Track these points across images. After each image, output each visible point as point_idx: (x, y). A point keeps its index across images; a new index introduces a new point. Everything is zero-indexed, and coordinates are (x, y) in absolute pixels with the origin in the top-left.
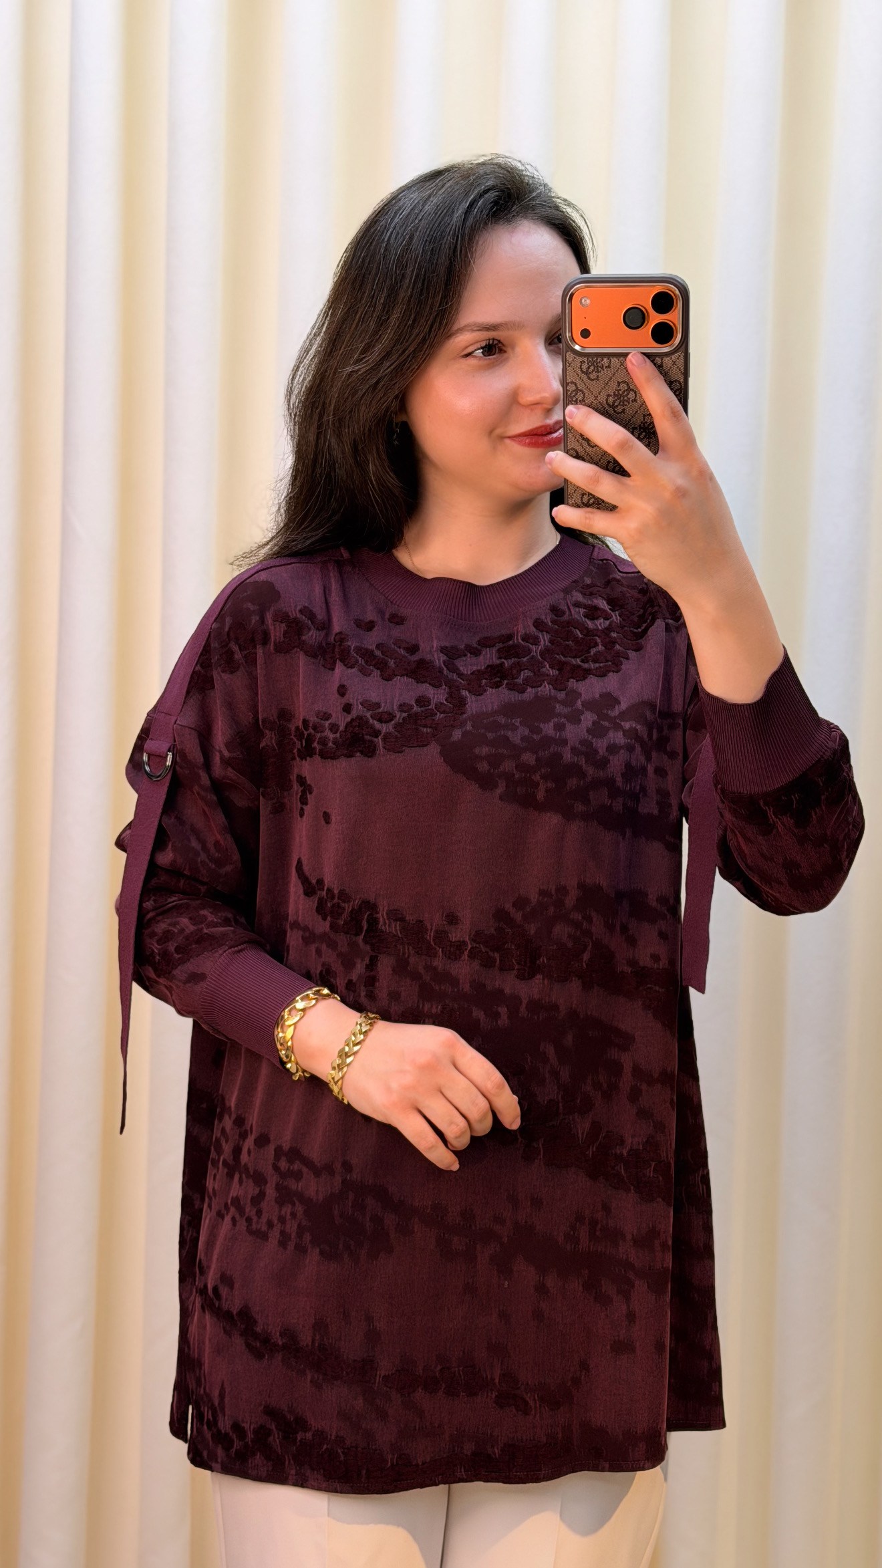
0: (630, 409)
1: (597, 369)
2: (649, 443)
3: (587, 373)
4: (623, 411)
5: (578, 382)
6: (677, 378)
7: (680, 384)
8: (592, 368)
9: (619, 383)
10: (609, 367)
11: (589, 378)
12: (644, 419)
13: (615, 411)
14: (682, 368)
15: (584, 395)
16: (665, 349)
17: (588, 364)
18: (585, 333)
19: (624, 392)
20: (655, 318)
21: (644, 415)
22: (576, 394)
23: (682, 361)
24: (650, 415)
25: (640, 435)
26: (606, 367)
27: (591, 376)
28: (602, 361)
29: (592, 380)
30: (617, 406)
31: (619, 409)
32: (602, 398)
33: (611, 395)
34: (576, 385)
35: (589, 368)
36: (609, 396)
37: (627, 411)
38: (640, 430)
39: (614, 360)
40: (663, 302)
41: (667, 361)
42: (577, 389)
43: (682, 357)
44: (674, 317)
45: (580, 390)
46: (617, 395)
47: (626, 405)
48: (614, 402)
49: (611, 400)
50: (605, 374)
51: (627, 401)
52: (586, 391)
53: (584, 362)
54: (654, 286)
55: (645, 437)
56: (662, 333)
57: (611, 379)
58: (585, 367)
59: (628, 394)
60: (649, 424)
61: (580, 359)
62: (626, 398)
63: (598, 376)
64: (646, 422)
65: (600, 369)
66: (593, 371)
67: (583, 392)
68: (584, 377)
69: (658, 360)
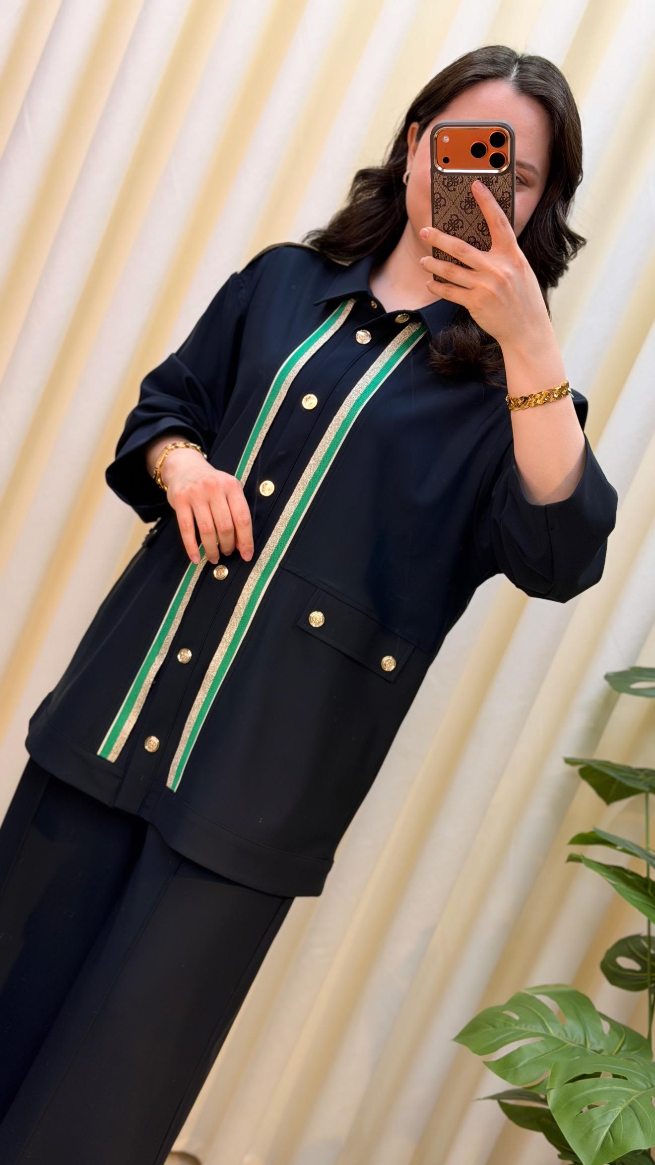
1: (454, 184)
3: (447, 186)
4: (472, 212)
5: (441, 192)
6: (507, 190)
7: (509, 194)
8: (451, 183)
11: (449, 190)
16: (499, 171)
18: (446, 160)
20: (492, 151)
22: (440, 201)
23: (509, 180)
27: (450, 188)
28: (457, 178)
31: (469, 211)
33: (463, 202)
34: (440, 194)
35: (448, 183)
37: (474, 212)
39: (465, 177)
40: (498, 139)
41: (500, 180)
43: (510, 177)
44: (506, 150)
45: (443, 198)
46: (468, 201)
47: (473, 208)
48: (465, 206)
49: (463, 205)
50: (459, 187)
53: (446, 179)
54: (492, 130)
56: (497, 161)
57: (462, 191)
58: (446, 182)
61: (442, 177)
63: (454, 190)
65: (456, 184)
66: (451, 185)
67: (445, 200)
68: (445, 189)
69: (494, 178)
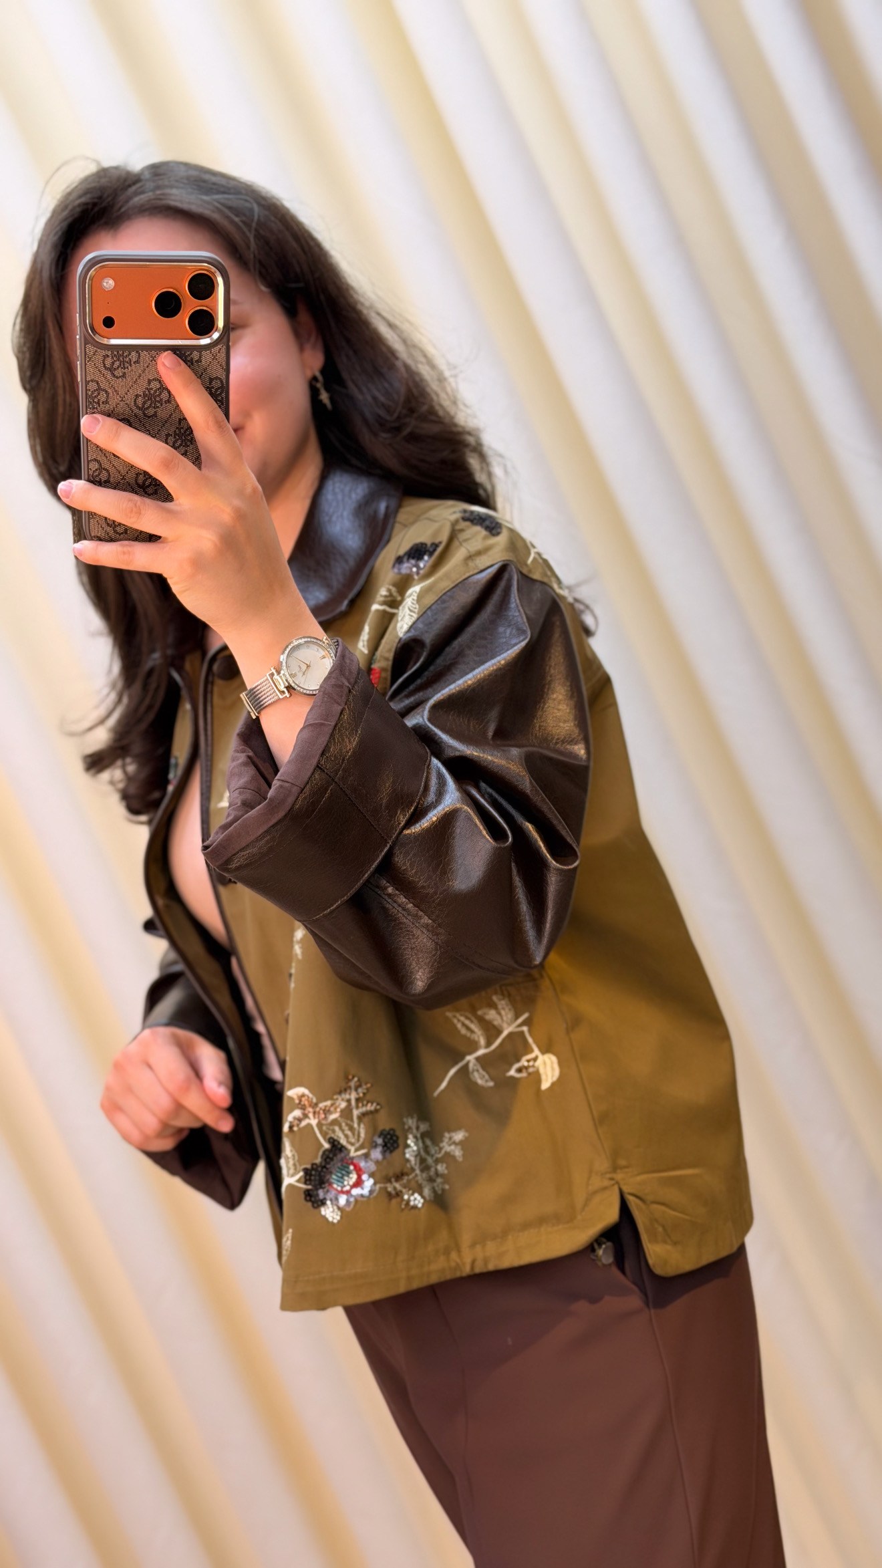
0: (162, 413)
1: (124, 364)
2: (186, 451)
3: (111, 370)
4: (155, 415)
5: (101, 379)
6: (215, 378)
7: (222, 382)
8: (117, 363)
9: (150, 381)
10: (137, 362)
12: (180, 423)
13: (144, 414)
14: (224, 363)
15: (108, 396)
16: (205, 341)
17: (112, 358)
18: (109, 322)
19: (155, 391)
20: (191, 305)
21: (180, 420)
22: (99, 394)
23: (223, 355)
24: (185, 419)
25: (174, 442)
26: (134, 363)
27: (116, 373)
28: (129, 354)
29: (117, 378)
30: (147, 408)
31: (151, 412)
32: (130, 399)
33: (141, 396)
34: (98, 383)
36: (137, 396)
37: (159, 414)
38: (175, 437)
39: (144, 353)
41: (207, 357)
42: (99, 389)
43: (224, 350)
45: (104, 390)
46: (149, 396)
47: (158, 407)
48: (144, 403)
49: (140, 401)
50: (134, 371)
51: (159, 402)
52: (110, 391)
53: (108, 356)
54: (194, 270)
55: (181, 445)
56: (201, 323)
57: (139, 377)
58: (108, 362)
59: (159, 395)
60: (185, 432)
61: (102, 353)
62: (158, 399)
63: (125, 373)
64: (182, 428)
65: (126, 365)
66: (118, 368)
67: (106, 392)
68: (105, 372)
69: (195, 355)
